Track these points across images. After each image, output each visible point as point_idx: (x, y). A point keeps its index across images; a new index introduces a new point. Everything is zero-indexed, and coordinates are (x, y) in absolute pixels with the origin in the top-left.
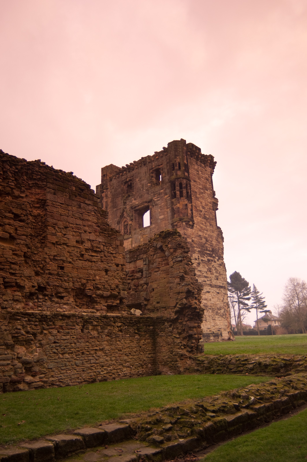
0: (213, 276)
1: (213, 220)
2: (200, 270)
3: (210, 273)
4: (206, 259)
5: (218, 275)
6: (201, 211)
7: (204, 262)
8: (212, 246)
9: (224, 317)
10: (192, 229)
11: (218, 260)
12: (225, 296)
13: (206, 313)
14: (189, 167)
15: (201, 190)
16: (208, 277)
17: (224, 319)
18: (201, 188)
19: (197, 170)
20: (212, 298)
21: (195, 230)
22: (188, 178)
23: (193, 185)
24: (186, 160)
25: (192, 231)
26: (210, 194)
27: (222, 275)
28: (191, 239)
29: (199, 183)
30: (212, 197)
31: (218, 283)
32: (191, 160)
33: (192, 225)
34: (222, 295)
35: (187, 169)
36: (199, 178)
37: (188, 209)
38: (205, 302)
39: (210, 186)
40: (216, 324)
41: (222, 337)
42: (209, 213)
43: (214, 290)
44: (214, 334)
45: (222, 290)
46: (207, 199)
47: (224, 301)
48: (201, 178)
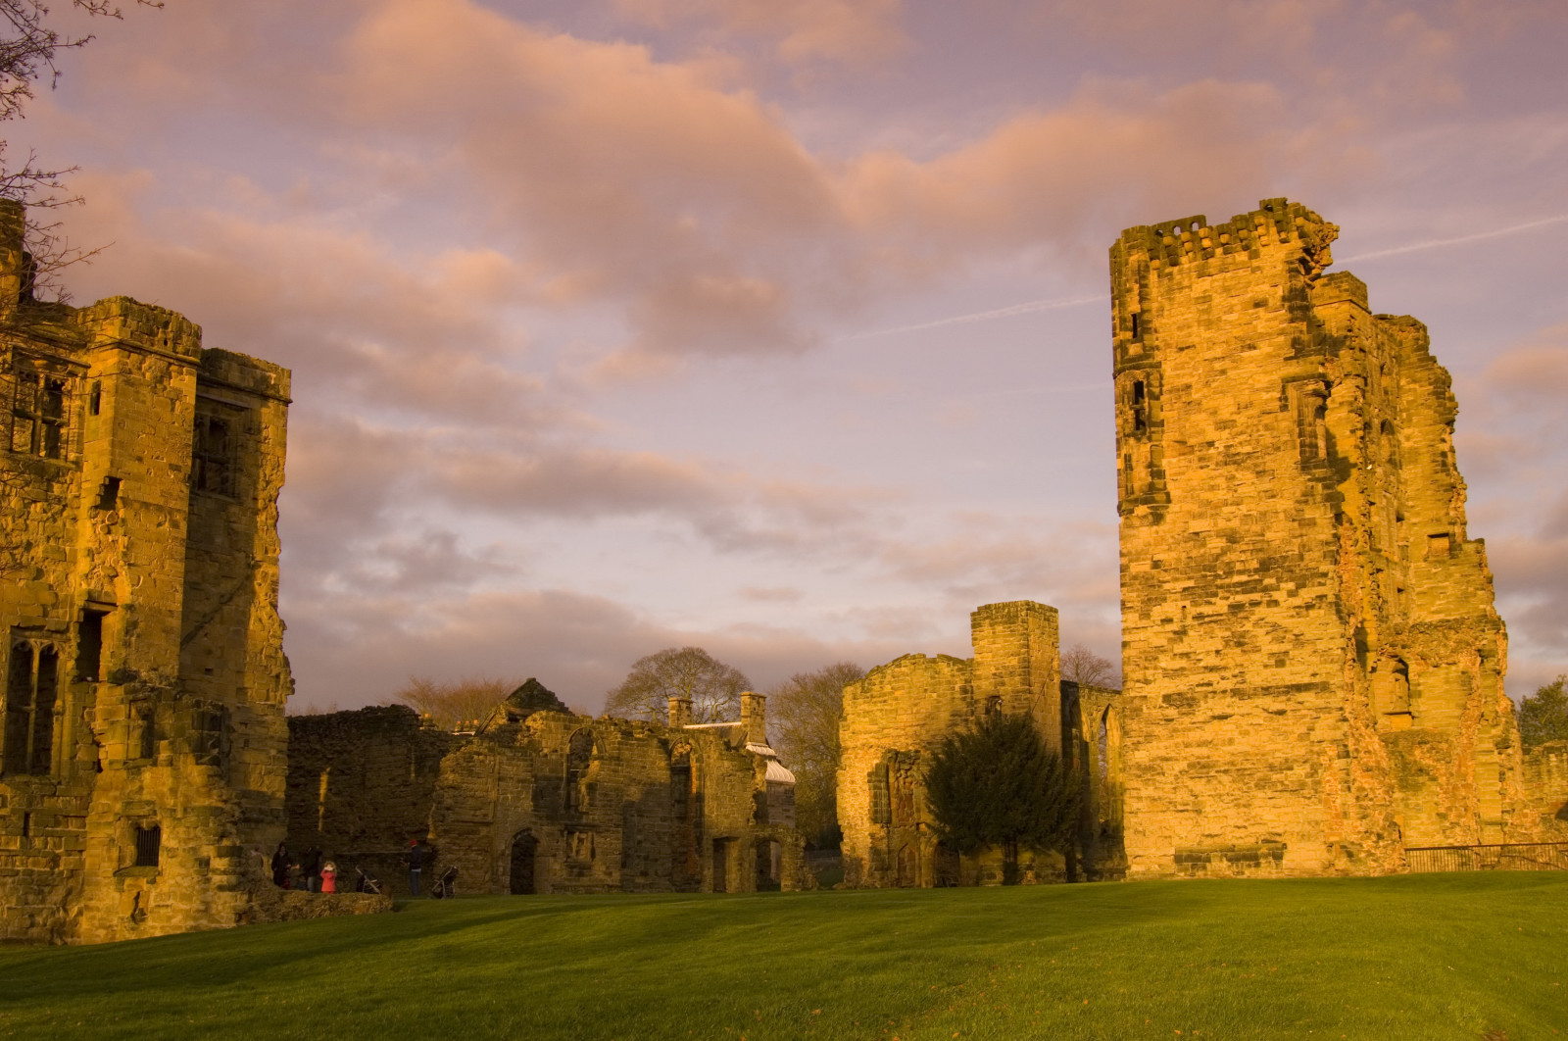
0: (1255, 657)
1: (1278, 449)
2: (1185, 650)
3: (1238, 650)
4: (1221, 605)
5: (1284, 647)
6: (1211, 444)
7: (1207, 619)
8: (1261, 550)
9: (1305, 792)
10: (1155, 528)
11: (1292, 594)
12: (1321, 715)
13: (1199, 786)
14: (1158, 311)
15: (1218, 366)
16: (1225, 668)
17: (1307, 801)
18: (1220, 355)
19: (1204, 297)
20: (1240, 733)
21: (1174, 522)
22: (1135, 363)
23: (1172, 369)
24: (1138, 298)
25: (1157, 532)
26: (1270, 356)
27: (1312, 642)
28: (1149, 562)
29: (1205, 345)
30: (1286, 359)
31: (1286, 676)
32: (1170, 280)
33: (1151, 513)
34: (1305, 716)
35: (1139, 329)
36: (1208, 324)
37: (1132, 470)
38: (1197, 751)
39: (1273, 322)
40: (1252, 822)
41: (1284, 862)
42: (1258, 431)
43: (1257, 707)
44: (1229, 854)
45: (1308, 697)
46: (1250, 381)
47: (1312, 738)
48: (1224, 318)
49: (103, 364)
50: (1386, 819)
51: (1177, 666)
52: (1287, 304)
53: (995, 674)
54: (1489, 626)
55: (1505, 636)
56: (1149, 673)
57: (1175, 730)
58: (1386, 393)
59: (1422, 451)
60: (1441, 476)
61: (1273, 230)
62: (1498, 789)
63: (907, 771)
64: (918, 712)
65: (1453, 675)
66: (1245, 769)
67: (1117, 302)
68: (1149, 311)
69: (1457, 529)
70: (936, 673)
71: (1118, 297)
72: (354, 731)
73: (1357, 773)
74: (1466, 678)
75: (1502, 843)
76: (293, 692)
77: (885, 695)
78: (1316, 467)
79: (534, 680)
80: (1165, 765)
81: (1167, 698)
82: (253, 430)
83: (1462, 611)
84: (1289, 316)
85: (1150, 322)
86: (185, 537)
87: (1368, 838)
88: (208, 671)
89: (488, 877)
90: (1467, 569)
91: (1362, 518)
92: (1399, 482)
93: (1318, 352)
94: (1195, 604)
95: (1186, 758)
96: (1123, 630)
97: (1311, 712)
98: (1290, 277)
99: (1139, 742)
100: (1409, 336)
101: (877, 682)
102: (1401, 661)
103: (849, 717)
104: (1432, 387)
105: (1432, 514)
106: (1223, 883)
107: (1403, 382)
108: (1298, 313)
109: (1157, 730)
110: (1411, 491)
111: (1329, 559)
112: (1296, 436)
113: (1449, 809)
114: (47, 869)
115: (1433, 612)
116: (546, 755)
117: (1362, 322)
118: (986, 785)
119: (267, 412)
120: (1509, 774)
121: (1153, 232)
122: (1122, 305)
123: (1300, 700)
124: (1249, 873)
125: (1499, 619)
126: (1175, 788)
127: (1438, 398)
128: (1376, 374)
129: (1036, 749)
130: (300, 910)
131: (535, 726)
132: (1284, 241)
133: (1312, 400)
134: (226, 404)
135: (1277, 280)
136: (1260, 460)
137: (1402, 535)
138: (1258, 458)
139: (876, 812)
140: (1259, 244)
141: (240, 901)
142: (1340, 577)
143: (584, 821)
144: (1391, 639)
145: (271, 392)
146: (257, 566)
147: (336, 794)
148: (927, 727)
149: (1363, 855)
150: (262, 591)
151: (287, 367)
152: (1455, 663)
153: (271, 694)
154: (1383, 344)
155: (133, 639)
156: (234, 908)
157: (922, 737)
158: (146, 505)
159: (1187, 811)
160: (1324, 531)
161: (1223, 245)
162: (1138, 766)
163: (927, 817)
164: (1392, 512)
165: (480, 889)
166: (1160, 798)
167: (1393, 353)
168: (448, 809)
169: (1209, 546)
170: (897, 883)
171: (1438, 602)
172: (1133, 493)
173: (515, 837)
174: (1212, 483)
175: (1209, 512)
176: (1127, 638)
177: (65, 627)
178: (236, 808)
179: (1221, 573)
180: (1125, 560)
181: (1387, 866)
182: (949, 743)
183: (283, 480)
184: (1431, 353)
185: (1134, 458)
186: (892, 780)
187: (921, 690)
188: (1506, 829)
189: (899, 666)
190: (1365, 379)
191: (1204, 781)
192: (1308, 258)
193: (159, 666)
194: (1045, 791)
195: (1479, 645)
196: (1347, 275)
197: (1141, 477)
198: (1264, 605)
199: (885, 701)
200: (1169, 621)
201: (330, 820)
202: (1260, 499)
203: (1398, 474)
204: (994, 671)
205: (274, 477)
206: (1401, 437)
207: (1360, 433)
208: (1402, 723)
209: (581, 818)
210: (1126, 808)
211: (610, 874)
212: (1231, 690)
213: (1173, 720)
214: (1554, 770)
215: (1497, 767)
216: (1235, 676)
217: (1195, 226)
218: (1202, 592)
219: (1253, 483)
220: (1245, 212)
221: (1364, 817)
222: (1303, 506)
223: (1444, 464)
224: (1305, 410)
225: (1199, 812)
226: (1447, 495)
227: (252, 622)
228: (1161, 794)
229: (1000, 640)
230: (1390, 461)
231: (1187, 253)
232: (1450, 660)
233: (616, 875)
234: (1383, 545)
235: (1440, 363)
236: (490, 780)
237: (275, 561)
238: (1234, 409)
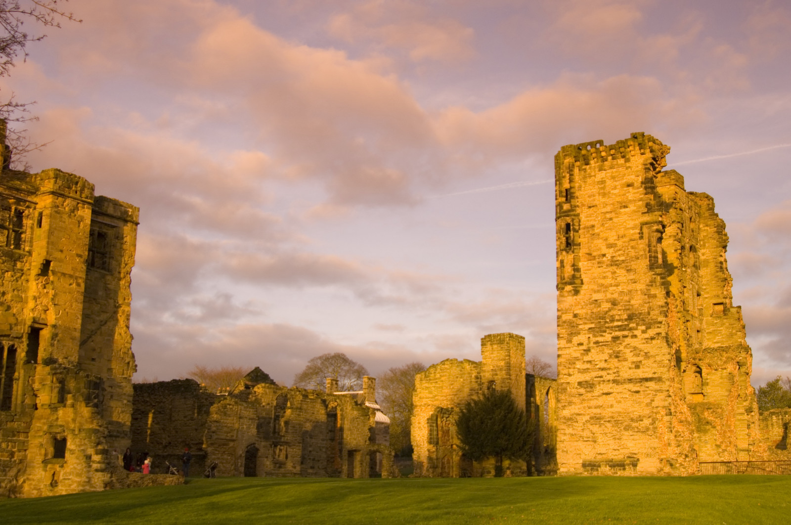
0: (625, 363)
1: (638, 258)
2: (589, 359)
3: (616, 360)
4: (608, 337)
5: (639, 359)
6: (604, 255)
7: (600, 344)
8: (628, 309)
9: (649, 433)
10: (575, 297)
11: (644, 332)
12: (658, 393)
13: (595, 429)
14: (578, 187)
15: (608, 216)
16: (609, 369)
17: (650, 437)
18: (609, 210)
19: (602, 181)
20: (617, 402)
21: (585, 294)
22: (567, 213)
23: (585, 217)
24: (568, 181)
25: (576, 299)
26: (635, 211)
27: (654, 356)
28: (572, 314)
29: (602, 205)
30: (643, 213)
31: (640, 373)
32: (585, 172)
33: (573, 290)
34: (650, 394)
35: (569, 197)
36: (604, 195)
37: (564, 267)
38: (595, 411)
39: (637, 194)
40: (622, 447)
41: (638, 468)
42: (628, 249)
43: (625, 389)
44: (610, 463)
45: (651, 384)
46: (624, 224)
47: (653, 405)
48: (612, 192)
49: (44, 202)
50: (690, 447)
51: (585, 367)
52: (643, 186)
53: (492, 370)
54: (743, 350)
55: (751, 355)
56: (571, 371)
57: (584, 400)
58: (693, 231)
59: (710, 261)
60: (720, 274)
61: (637, 148)
62: (747, 433)
63: (447, 418)
64: (453, 388)
65: (724, 374)
66: (619, 420)
67: (558, 183)
68: (574, 187)
69: (727, 301)
70: (463, 368)
71: (559, 180)
72: (166, 391)
73: (675, 423)
74: (731, 376)
75: (748, 460)
76: (136, 371)
77: (436, 379)
78: (657, 268)
79: (258, 368)
80: (578, 417)
81: (580, 383)
82: (119, 237)
83: (729, 342)
84: (645, 191)
85: (574, 193)
86: (83, 290)
87: (681, 456)
88: (93, 359)
89: (233, 467)
90: (732, 321)
91: (680, 294)
92: (699, 276)
93: (659, 210)
94: (595, 336)
95: (589, 414)
96: (558, 348)
97: (652, 392)
98: (646, 172)
99: (565, 406)
100: (704, 203)
101: (433, 372)
102: (698, 367)
103: (418, 390)
104: (716, 229)
105: (715, 293)
106: (607, 478)
107: (701, 226)
108: (649, 190)
109: (575, 400)
110: (704, 281)
111: (663, 315)
112: (647, 252)
113: (722, 442)
114: (8, 459)
115: (715, 343)
116: (264, 406)
117: (681, 195)
118: (487, 426)
119: (127, 229)
120: (752, 425)
121: (577, 148)
122: (560, 184)
123: (647, 386)
124: (620, 473)
125: (748, 347)
126: (583, 429)
127: (719, 234)
128: (688, 222)
129: (513, 408)
130: (137, 482)
131: (259, 391)
132: (642, 154)
133: (655, 234)
134: (106, 224)
135: (639, 173)
136: (629, 264)
137: (700, 303)
138: (627, 263)
139: (431, 438)
140: (630, 155)
141: (106, 477)
142: (668, 324)
143: (283, 440)
144: (693, 356)
145: (129, 219)
146: (119, 306)
147: (156, 424)
148: (458, 396)
149: (678, 465)
150: (121, 319)
151: (137, 206)
152: (725, 369)
153: (125, 372)
154: (691, 206)
155: (56, 342)
156: (103, 481)
157: (455, 401)
158: (64, 274)
159: (589, 441)
160: (661, 300)
161: (612, 155)
162: (565, 418)
163: (456, 441)
164: (695, 291)
165: (229, 474)
166: (575, 434)
167: (696, 211)
168: (213, 432)
169: (602, 307)
170: (441, 475)
171: (717, 338)
172: (564, 279)
173: (247, 447)
174: (604, 275)
175: (603, 290)
176: (560, 353)
177: (21, 335)
178: (105, 429)
179: (608, 320)
180: (560, 313)
181: (690, 471)
182: (469, 404)
183: (134, 263)
184: (716, 211)
185: (565, 261)
186: (439, 422)
187: (455, 377)
188: (750, 453)
189: (444, 364)
190: (682, 224)
191: (598, 426)
192: (655, 163)
193: (68, 356)
194: (517, 429)
195: (737, 359)
196: (674, 171)
197: (568, 271)
198: (629, 337)
199: (436, 382)
200: (581, 344)
201: (153, 437)
202: (629, 284)
203: (698, 272)
204: (492, 368)
205: (129, 262)
206: (700, 254)
207: (679, 251)
208: (699, 399)
209: (281, 438)
210: (558, 439)
211: (295, 467)
212: (613, 380)
213: (582, 395)
214: (775, 424)
215: (746, 422)
216: (614, 373)
217: (598, 146)
218: (598, 330)
219: (625, 276)
220: (623, 139)
221: (679, 446)
222: (650, 288)
223: (721, 268)
224: (652, 239)
225: (595, 442)
226: (723, 284)
227: (116, 335)
228: (576, 432)
229: (496, 352)
230: (694, 266)
231: (594, 159)
232: (723, 367)
233: (298, 468)
234: (690, 308)
235: (720, 217)
236: (235, 418)
237: (129, 305)
238: (616, 238)
